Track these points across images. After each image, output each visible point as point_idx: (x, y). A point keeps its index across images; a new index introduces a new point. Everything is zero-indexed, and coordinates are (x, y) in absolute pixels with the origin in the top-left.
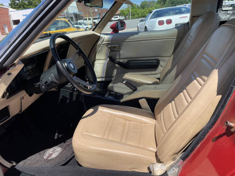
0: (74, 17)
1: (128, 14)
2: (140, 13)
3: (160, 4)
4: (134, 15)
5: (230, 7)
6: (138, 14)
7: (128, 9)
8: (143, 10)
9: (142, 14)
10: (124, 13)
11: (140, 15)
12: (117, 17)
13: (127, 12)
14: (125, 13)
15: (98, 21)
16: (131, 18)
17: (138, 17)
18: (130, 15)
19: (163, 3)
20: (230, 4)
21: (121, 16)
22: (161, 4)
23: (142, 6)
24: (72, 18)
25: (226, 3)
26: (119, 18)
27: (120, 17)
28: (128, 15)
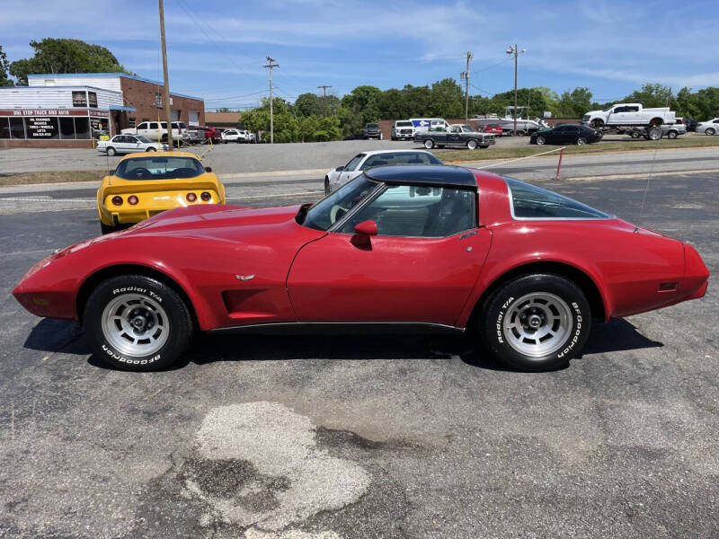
0: (110, 121)
1: (263, 125)
2: (295, 125)
3: (351, 106)
4: (280, 131)
5: (527, 135)
6: (292, 129)
7: (263, 113)
8: (306, 120)
9: (302, 130)
10: (253, 121)
11: (296, 132)
12: (236, 133)
13: (261, 121)
14: (255, 122)
15: (180, 133)
16: (272, 139)
17: (290, 138)
18: (269, 129)
19: (360, 107)
20: (528, 126)
21: (245, 131)
22: (354, 109)
23: (300, 107)
24: (104, 122)
25: (518, 125)
26: (240, 135)
27: (243, 133)
28: (262, 130)
